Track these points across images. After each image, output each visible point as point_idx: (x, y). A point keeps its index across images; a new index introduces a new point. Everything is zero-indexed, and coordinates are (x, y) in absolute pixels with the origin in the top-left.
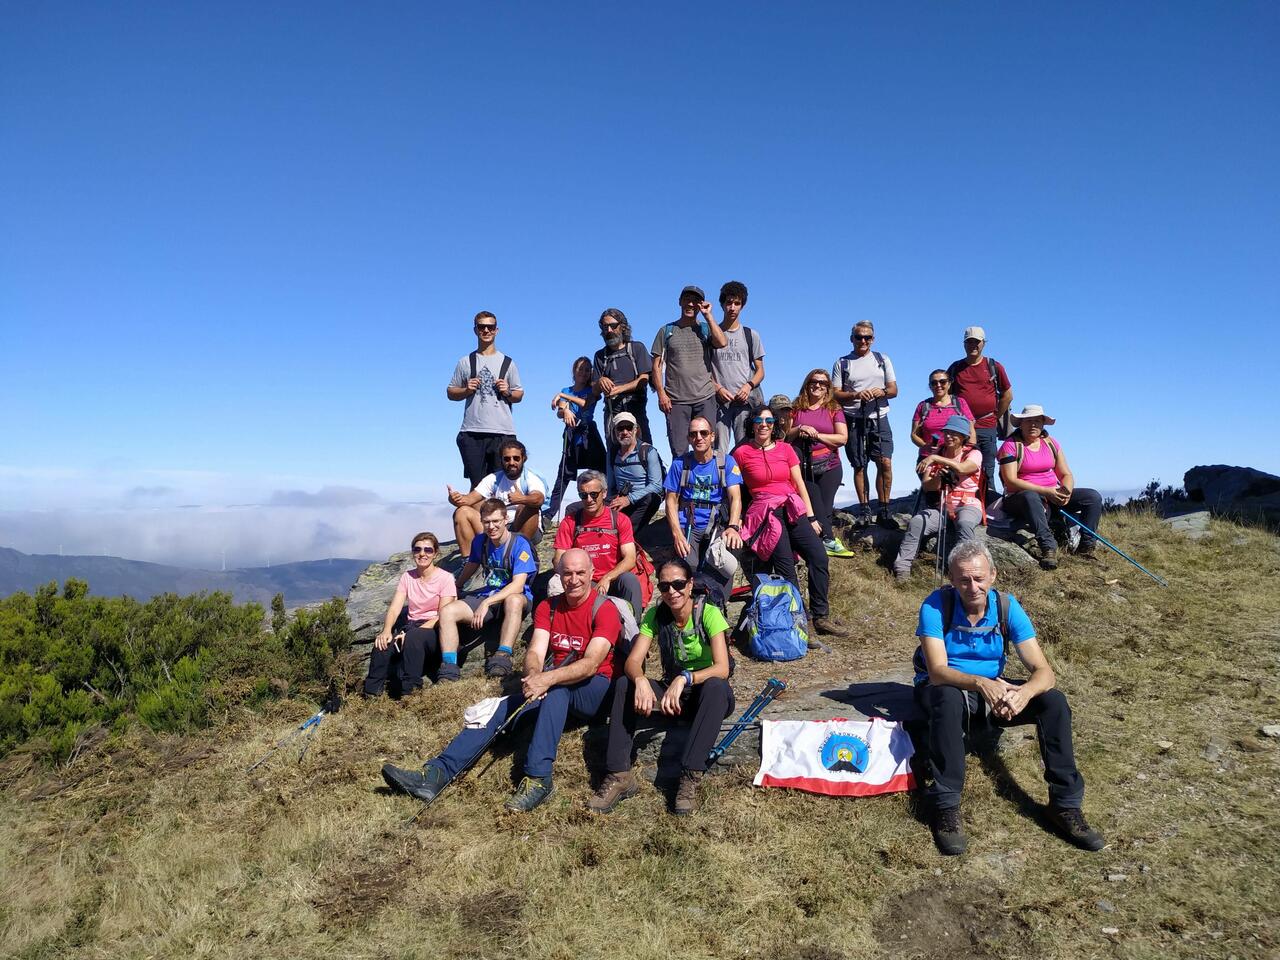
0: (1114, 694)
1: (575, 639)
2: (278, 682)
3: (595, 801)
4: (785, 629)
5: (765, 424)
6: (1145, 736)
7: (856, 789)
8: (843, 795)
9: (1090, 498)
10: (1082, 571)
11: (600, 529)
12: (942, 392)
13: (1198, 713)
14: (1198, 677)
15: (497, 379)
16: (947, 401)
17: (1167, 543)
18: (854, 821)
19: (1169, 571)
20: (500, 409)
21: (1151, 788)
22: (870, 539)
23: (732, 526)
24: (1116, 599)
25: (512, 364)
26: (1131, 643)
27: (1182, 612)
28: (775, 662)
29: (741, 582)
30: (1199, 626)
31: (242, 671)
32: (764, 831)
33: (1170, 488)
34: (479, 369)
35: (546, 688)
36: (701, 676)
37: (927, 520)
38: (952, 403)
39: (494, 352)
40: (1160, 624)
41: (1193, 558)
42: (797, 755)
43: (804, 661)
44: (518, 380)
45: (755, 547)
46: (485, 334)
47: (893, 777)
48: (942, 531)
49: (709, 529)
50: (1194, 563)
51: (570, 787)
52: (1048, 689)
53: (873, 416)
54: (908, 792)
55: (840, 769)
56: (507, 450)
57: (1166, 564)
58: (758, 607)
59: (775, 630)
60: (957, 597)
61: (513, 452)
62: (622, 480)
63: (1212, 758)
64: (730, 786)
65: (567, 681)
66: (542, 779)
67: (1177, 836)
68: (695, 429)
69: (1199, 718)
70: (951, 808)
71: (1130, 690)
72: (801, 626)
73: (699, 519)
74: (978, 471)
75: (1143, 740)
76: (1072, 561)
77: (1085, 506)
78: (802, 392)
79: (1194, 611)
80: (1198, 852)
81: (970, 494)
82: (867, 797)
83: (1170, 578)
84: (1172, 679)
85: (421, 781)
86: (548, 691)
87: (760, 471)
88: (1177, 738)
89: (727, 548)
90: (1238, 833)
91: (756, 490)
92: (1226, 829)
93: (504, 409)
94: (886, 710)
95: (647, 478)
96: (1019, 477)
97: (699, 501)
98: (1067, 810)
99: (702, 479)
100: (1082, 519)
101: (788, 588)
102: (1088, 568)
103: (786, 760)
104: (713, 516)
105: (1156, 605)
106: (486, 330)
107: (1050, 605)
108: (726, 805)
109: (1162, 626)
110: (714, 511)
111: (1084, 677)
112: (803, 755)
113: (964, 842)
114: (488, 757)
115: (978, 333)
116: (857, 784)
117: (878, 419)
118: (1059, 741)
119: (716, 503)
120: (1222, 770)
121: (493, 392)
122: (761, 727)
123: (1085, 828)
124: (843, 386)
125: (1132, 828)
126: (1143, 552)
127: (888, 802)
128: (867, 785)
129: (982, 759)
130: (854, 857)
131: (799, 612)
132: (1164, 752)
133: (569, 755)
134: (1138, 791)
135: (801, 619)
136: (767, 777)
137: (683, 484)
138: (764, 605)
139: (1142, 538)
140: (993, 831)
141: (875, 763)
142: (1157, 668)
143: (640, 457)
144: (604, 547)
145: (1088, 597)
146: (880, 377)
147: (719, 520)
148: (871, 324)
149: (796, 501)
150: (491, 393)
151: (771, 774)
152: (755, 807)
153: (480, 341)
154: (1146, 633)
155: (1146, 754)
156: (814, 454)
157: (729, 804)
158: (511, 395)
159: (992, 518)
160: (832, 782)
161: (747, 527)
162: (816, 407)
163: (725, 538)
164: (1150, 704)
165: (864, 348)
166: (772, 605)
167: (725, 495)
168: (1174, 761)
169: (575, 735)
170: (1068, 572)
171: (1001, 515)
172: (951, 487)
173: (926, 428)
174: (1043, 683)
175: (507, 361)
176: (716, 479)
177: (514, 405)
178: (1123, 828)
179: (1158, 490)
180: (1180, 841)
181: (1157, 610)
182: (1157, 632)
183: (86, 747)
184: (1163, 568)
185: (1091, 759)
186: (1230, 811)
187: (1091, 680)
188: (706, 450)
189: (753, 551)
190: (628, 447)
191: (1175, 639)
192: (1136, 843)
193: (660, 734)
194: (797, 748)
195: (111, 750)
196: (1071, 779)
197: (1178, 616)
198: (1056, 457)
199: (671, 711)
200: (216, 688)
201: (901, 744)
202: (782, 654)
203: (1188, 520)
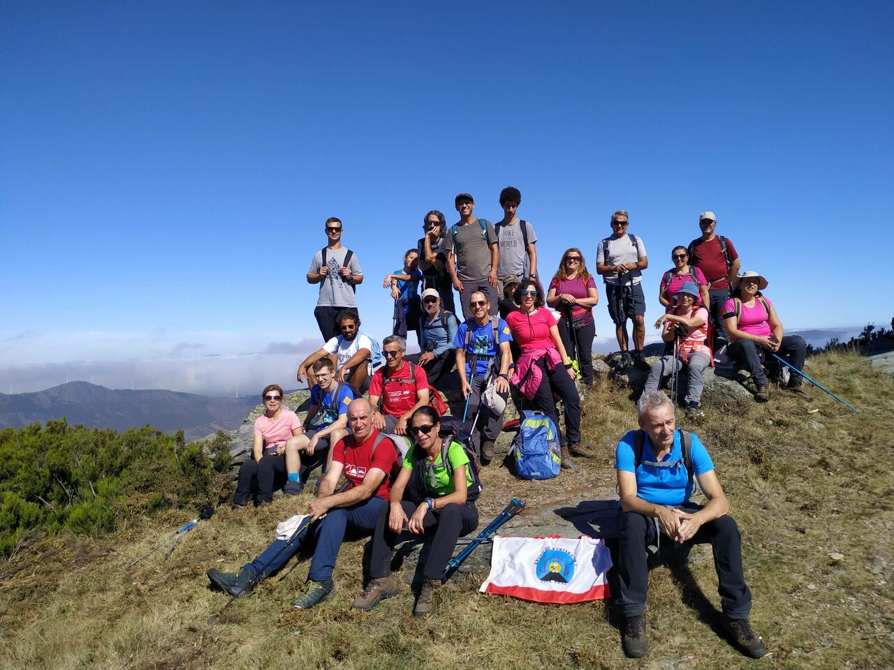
0: (802, 509)
1: (360, 469)
2: (170, 496)
3: (360, 601)
4: (542, 455)
5: (529, 296)
6: (820, 548)
7: (561, 597)
8: (549, 601)
9: (796, 344)
10: (789, 403)
11: (401, 379)
12: (681, 264)
13: (871, 526)
14: (876, 494)
15: (342, 267)
16: (686, 270)
17: (866, 377)
18: (555, 626)
19: (864, 401)
20: (344, 289)
21: (818, 597)
22: (626, 378)
23: (502, 375)
24: (816, 426)
25: (353, 257)
26: (823, 464)
27: (871, 436)
28: (533, 480)
29: (514, 416)
30: (883, 448)
31: (145, 488)
32: (479, 634)
33: (883, 329)
34: (328, 259)
35: (325, 510)
36: (440, 502)
37: (665, 363)
38: (690, 272)
39: (340, 247)
40: (850, 447)
41: (886, 389)
42: (518, 567)
43: (556, 479)
44: (359, 266)
45: (523, 389)
46: (334, 234)
47: (592, 587)
48: (675, 374)
49: (486, 376)
50: (886, 394)
51: (347, 587)
52: (719, 516)
53: (628, 284)
54: (604, 600)
55: (550, 580)
56: (344, 321)
57: (863, 395)
58: (522, 437)
59: (534, 455)
60: (647, 437)
61: (348, 322)
62: (431, 339)
63: (877, 570)
64: (463, 592)
65: (343, 504)
66: (322, 582)
67: (832, 647)
68: (474, 300)
69: (871, 532)
70: (636, 617)
71: (815, 505)
72: (554, 452)
73: (479, 369)
74: (704, 324)
75: (818, 552)
76: (781, 395)
77: (794, 350)
78: (561, 267)
79: (881, 435)
80: (848, 663)
81: (699, 343)
82: (570, 604)
83: (864, 406)
84: (854, 496)
85: (234, 582)
86: (327, 512)
87: (525, 331)
88: (849, 550)
89: (497, 393)
90: (887, 646)
91: (523, 346)
92: (877, 642)
93: (347, 289)
94: (598, 527)
95: (448, 337)
96: (738, 329)
97: (479, 355)
98: (735, 620)
99: (481, 338)
100: (791, 361)
101: (547, 422)
102: (795, 400)
103: (509, 571)
104: (489, 367)
105: (849, 430)
106: (334, 231)
107: (759, 431)
108: (457, 608)
109: (851, 449)
110: (491, 362)
111: (779, 493)
112: (522, 566)
113: (645, 648)
114: (295, 560)
115: (710, 215)
116: (561, 593)
117: (632, 286)
118: (728, 561)
119: (492, 356)
120: (883, 582)
121: (339, 277)
122: (492, 542)
123: (750, 637)
124: (605, 262)
125: (794, 637)
126: (845, 385)
127: (586, 609)
128: (570, 594)
129: (673, 571)
130: (549, 659)
131: (553, 441)
132: (835, 564)
133: (352, 560)
134: (806, 601)
135: (555, 446)
136: (491, 585)
137: (466, 342)
138: (527, 435)
139: (846, 373)
140: (673, 635)
141: (580, 573)
142: (842, 486)
143: (443, 322)
144: (405, 393)
145: (792, 424)
146: (634, 254)
147: (494, 369)
148: (626, 213)
149: (554, 354)
150: (337, 278)
151: (495, 583)
152: (476, 611)
153: (330, 239)
154: (837, 454)
155: (819, 565)
156: (574, 313)
157: (459, 608)
158: (352, 279)
159: (719, 361)
160: (542, 591)
161: (517, 374)
162: (572, 277)
163: (496, 384)
164: (831, 518)
165: (621, 232)
166: (533, 435)
167: (498, 351)
168: (842, 572)
169: (358, 545)
170: (777, 404)
171: (726, 359)
172: (682, 338)
173: (670, 292)
174: (715, 511)
175: (350, 253)
176: (492, 339)
177: (357, 286)
178: (786, 637)
179: (873, 331)
180: (834, 651)
181: (850, 434)
182: (848, 453)
183: (24, 547)
184: (859, 398)
185: (770, 570)
186: (883, 623)
187: (782, 498)
188: (484, 316)
189: (522, 393)
190: (434, 314)
191: (861, 459)
192: (794, 652)
193: (418, 546)
194: (517, 561)
195: (43, 549)
196: (739, 594)
197: (866, 440)
198: (768, 312)
199: (416, 531)
200: (123, 501)
201: (602, 560)
202: (539, 474)
203: (885, 358)
